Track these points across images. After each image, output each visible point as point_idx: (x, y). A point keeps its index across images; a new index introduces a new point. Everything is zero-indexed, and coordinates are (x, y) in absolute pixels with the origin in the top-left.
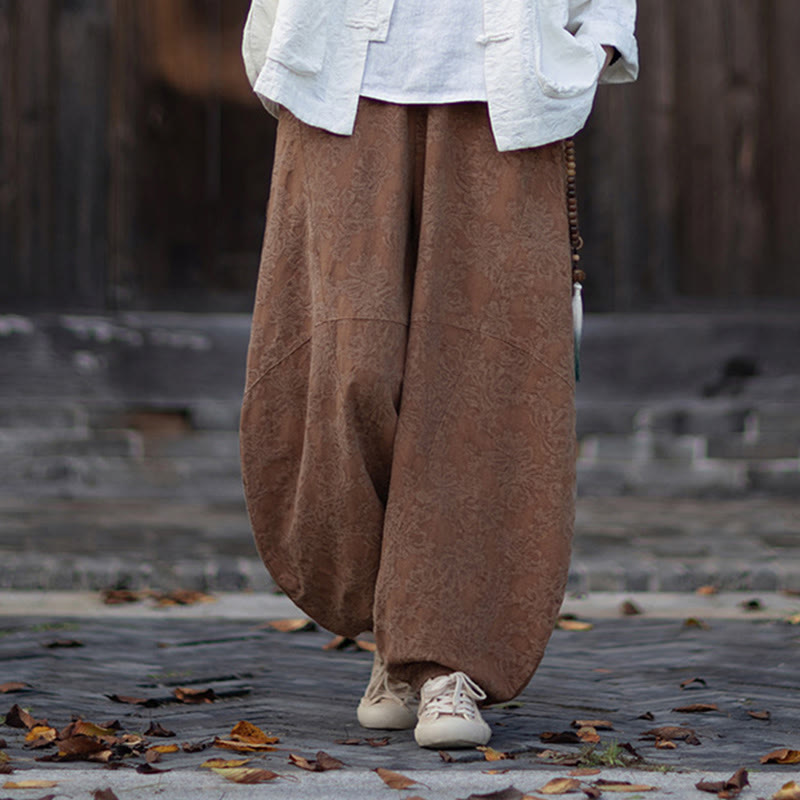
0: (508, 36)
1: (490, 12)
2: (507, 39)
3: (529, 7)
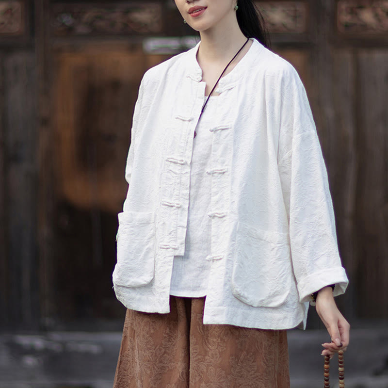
0: (221, 257)
1: (214, 242)
2: (221, 259)
3: (233, 241)
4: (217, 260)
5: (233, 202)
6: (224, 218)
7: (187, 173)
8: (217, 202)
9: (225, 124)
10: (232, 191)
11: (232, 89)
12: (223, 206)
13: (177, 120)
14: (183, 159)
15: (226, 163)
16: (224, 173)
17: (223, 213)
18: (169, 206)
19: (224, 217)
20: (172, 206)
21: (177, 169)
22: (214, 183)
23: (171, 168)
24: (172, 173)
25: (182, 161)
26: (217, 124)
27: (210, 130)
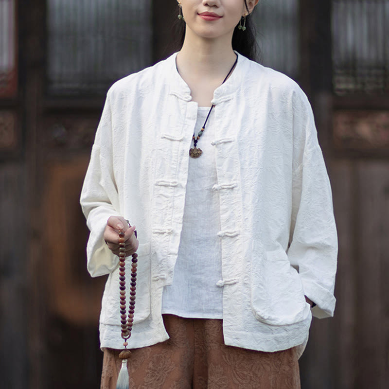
0: (235, 281)
1: (225, 265)
2: (235, 283)
3: (249, 262)
4: (230, 285)
5: (246, 219)
6: (237, 238)
7: (181, 195)
8: (227, 221)
9: (228, 137)
10: (244, 207)
11: (229, 100)
12: (234, 224)
13: (164, 139)
14: (176, 180)
15: (234, 178)
16: (232, 188)
17: (235, 232)
18: (160, 233)
19: (237, 235)
20: (163, 233)
21: (168, 192)
22: (223, 200)
23: (161, 192)
24: (163, 197)
25: (175, 183)
26: (218, 138)
27: (212, 144)
